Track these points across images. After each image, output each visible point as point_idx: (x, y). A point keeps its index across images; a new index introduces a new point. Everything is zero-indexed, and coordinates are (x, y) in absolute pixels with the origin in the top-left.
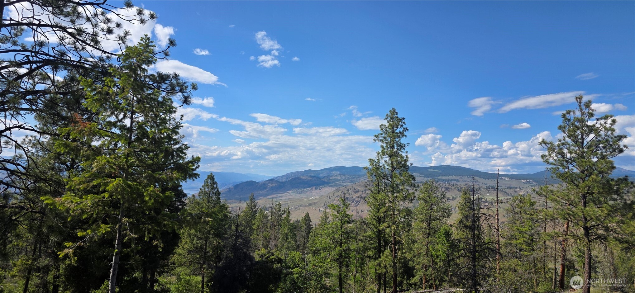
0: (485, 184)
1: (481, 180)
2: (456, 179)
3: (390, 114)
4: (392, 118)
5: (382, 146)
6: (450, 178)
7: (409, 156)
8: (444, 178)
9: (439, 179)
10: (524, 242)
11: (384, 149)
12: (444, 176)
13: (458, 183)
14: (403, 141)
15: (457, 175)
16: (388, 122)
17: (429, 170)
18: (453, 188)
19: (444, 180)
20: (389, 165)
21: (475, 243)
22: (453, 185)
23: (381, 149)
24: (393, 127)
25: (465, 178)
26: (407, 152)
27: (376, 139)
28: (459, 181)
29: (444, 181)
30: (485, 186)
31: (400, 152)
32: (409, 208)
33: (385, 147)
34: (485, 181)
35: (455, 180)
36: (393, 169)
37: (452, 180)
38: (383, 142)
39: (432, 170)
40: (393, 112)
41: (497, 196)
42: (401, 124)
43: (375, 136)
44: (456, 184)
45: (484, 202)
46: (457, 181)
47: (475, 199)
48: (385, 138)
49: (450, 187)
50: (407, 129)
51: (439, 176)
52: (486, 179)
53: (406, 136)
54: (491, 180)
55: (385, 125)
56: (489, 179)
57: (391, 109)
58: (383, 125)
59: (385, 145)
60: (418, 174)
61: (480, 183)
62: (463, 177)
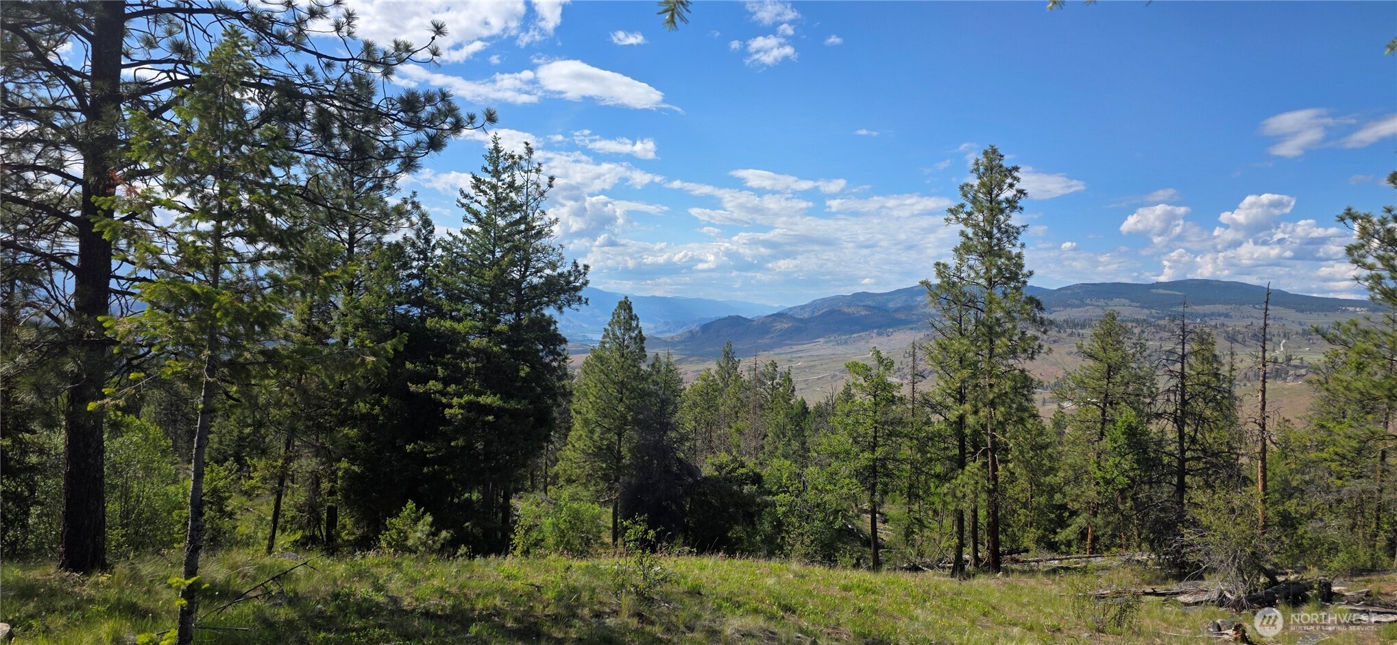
0: (1300, 324)
1: (1292, 314)
2: (1225, 311)
6: (1208, 308)
15: (1228, 303)
17: (1154, 291)
22: (1216, 327)
25: (1247, 309)
28: (1231, 317)
30: (1300, 329)
34: (1300, 316)
35: (1220, 315)
37: (1213, 314)
39: (1161, 291)
44: (1223, 325)
45: (1296, 367)
46: (1227, 316)
51: (1179, 305)
52: (1302, 311)
54: (1315, 314)
56: (1311, 311)
60: (1127, 301)
61: (1284, 322)
62: (1242, 308)
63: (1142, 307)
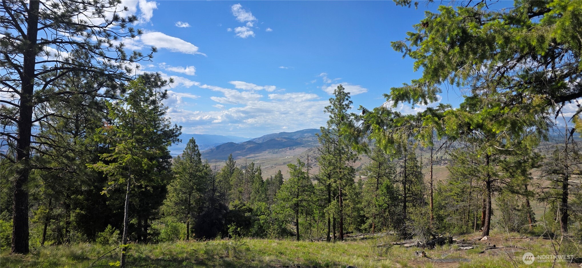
3: (338, 90)
16: (336, 96)
23: (330, 118)
27: (326, 110)
33: (333, 117)
38: (331, 113)
40: (341, 88)
42: (346, 97)
48: (333, 109)
50: (351, 102)
55: (334, 99)
57: (339, 86)
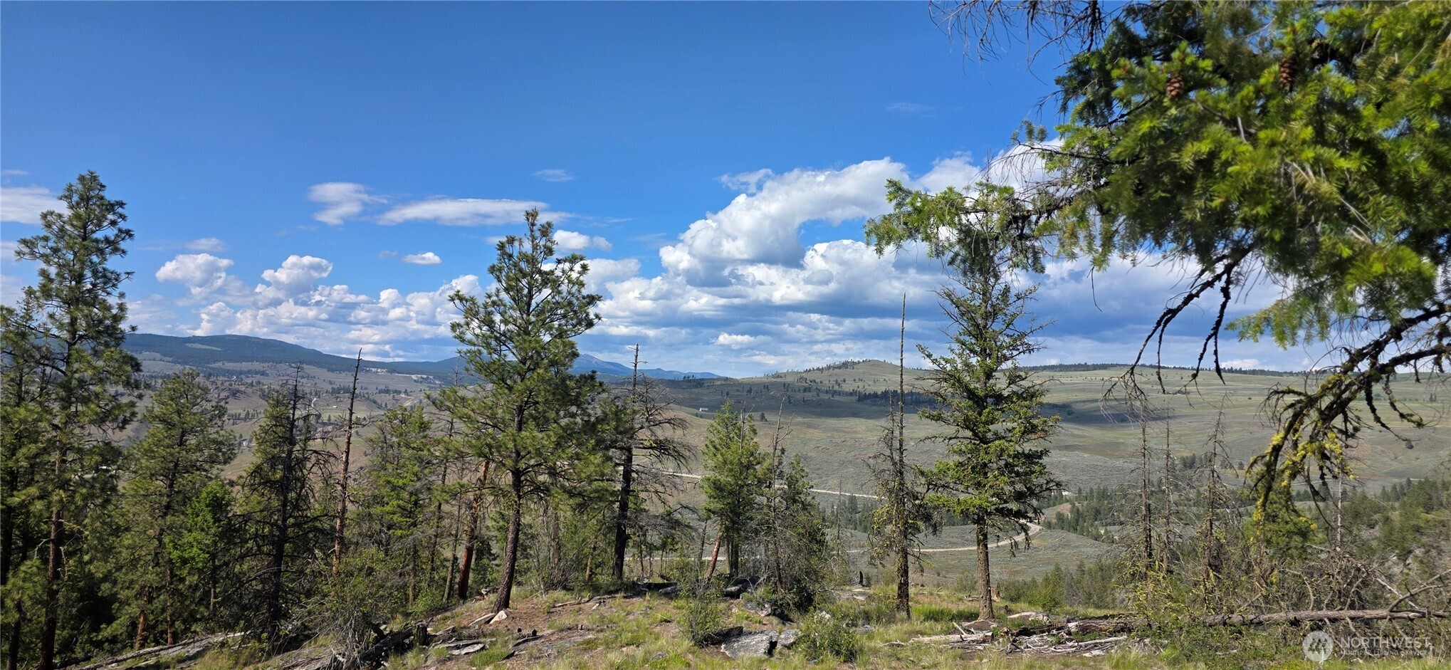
0: (331, 383)
1: (322, 373)
2: (261, 369)
3: (80, 187)
4: (85, 199)
5: (44, 273)
6: (245, 366)
7: (128, 306)
8: (229, 366)
9: (214, 369)
10: (398, 509)
11: (51, 281)
12: (230, 361)
13: (264, 380)
14: (113, 263)
15: (264, 361)
16: (72, 207)
17: (189, 345)
18: (249, 390)
19: (228, 371)
20: (61, 327)
21: (285, 520)
22: (252, 385)
23: (40, 280)
24: (84, 224)
25: (283, 366)
26: (122, 295)
27: (26, 250)
28: (267, 375)
29: (229, 373)
30: (329, 388)
31: (102, 295)
32: (114, 444)
33: (53, 276)
34: (332, 376)
35: (257, 373)
36: (75, 338)
37: (249, 371)
38: (48, 262)
39: (198, 346)
40: (91, 183)
41: (351, 410)
43: (24, 242)
44: (259, 383)
45: (324, 424)
46: (263, 373)
47: (296, 417)
48: (55, 251)
49: (242, 388)
51: (215, 361)
52: (333, 371)
53: (124, 252)
54: (344, 374)
55: (60, 216)
56: (340, 371)
57: (85, 173)
58: (52, 213)
59: (53, 271)
60: (158, 356)
61: (316, 381)
62: (278, 366)
63: (175, 362)
